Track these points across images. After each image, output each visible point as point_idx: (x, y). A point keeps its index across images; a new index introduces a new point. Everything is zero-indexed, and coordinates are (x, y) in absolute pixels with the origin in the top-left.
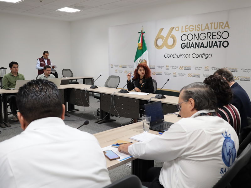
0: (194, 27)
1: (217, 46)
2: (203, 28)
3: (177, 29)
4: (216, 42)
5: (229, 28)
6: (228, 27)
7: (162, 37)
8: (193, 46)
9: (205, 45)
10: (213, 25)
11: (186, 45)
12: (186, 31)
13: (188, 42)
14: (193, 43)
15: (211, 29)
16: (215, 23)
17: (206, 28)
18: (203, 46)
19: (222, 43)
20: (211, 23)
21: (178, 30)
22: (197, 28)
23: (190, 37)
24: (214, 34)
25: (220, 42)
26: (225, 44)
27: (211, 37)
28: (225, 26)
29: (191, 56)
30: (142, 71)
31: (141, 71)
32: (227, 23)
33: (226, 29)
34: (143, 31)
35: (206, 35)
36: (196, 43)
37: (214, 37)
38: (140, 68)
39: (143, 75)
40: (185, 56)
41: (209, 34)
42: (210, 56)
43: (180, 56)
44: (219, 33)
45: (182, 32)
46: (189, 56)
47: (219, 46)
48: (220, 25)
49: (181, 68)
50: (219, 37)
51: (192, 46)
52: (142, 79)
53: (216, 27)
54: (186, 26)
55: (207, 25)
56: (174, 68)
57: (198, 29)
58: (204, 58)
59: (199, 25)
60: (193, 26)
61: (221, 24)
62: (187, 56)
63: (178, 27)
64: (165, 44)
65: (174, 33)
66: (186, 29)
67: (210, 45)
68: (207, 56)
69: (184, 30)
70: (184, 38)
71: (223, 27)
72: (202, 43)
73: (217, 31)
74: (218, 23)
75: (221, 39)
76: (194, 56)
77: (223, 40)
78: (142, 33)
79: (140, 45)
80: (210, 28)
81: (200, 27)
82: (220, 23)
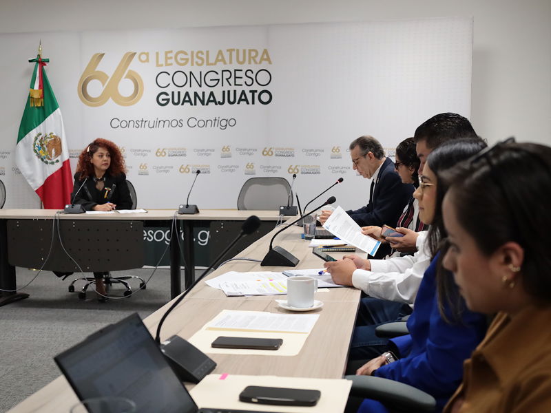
0: (189, 56)
1: (246, 100)
2: (212, 60)
3: (144, 57)
4: (243, 92)
5: (270, 63)
6: (268, 59)
7: (102, 77)
8: (190, 101)
9: (219, 98)
10: (234, 54)
11: (170, 97)
12: (167, 64)
13: (176, 90)
14: (187, 94)
15: (231, 63)
16: (238, 51)
17: (217, 60)
18: (214, 101)
19: (256, 95)
20: (230, 51)
21: (147, 60)
22: (196, 59)
23: (180, 79)
24: (238, 74)
25: (253, 92)
26: (264, 97)
27: (231, 81)
28: (262, 59)
29: (185, 123)
30: (105, 158)
31: (102, 156)
32: (265, 52)
33: (264, 65)
34: (43, 57)
35: (219, 77)
36: (196, 94)
37: (238, 82)
38: (100, 150)
39: (105, 168)
40: (170, 124)
41: (227, 75)
42: (232, 122)
43: (157, 124)
44: (249, 74)
45: (158, 65)
46: (180, 123)
47: (250, 100)
48: (251, 54)
49: (160, 153)
50: (249, 82)
51: (187, 99)
52: (102, 179)
53: (241, 59)
54: (167, 53)
55: (220, 53)
56: (143, 153)
57: (200, 62)
58: (217, 129)
59: (202, 53)
60: (186, 53)
61: (253, 54)
62: (174, 123)
63: (147, 54)
64: (111, 92)
65: (134, 66)
66: (167, 58)
67: (229, 99)
68: (224, 123)
69: (162, 61)
70: (164, 80)
71: (258, 59)
72: (212, 94)
73: (245, 67)
74: (244, 51)
75: (255, 87)
76: (192, 122)
77: (260, 89)
78: (41, 62)
79: (36, 96)
80: (227, 60)
81: (204, 57)
82: (250, 51)
